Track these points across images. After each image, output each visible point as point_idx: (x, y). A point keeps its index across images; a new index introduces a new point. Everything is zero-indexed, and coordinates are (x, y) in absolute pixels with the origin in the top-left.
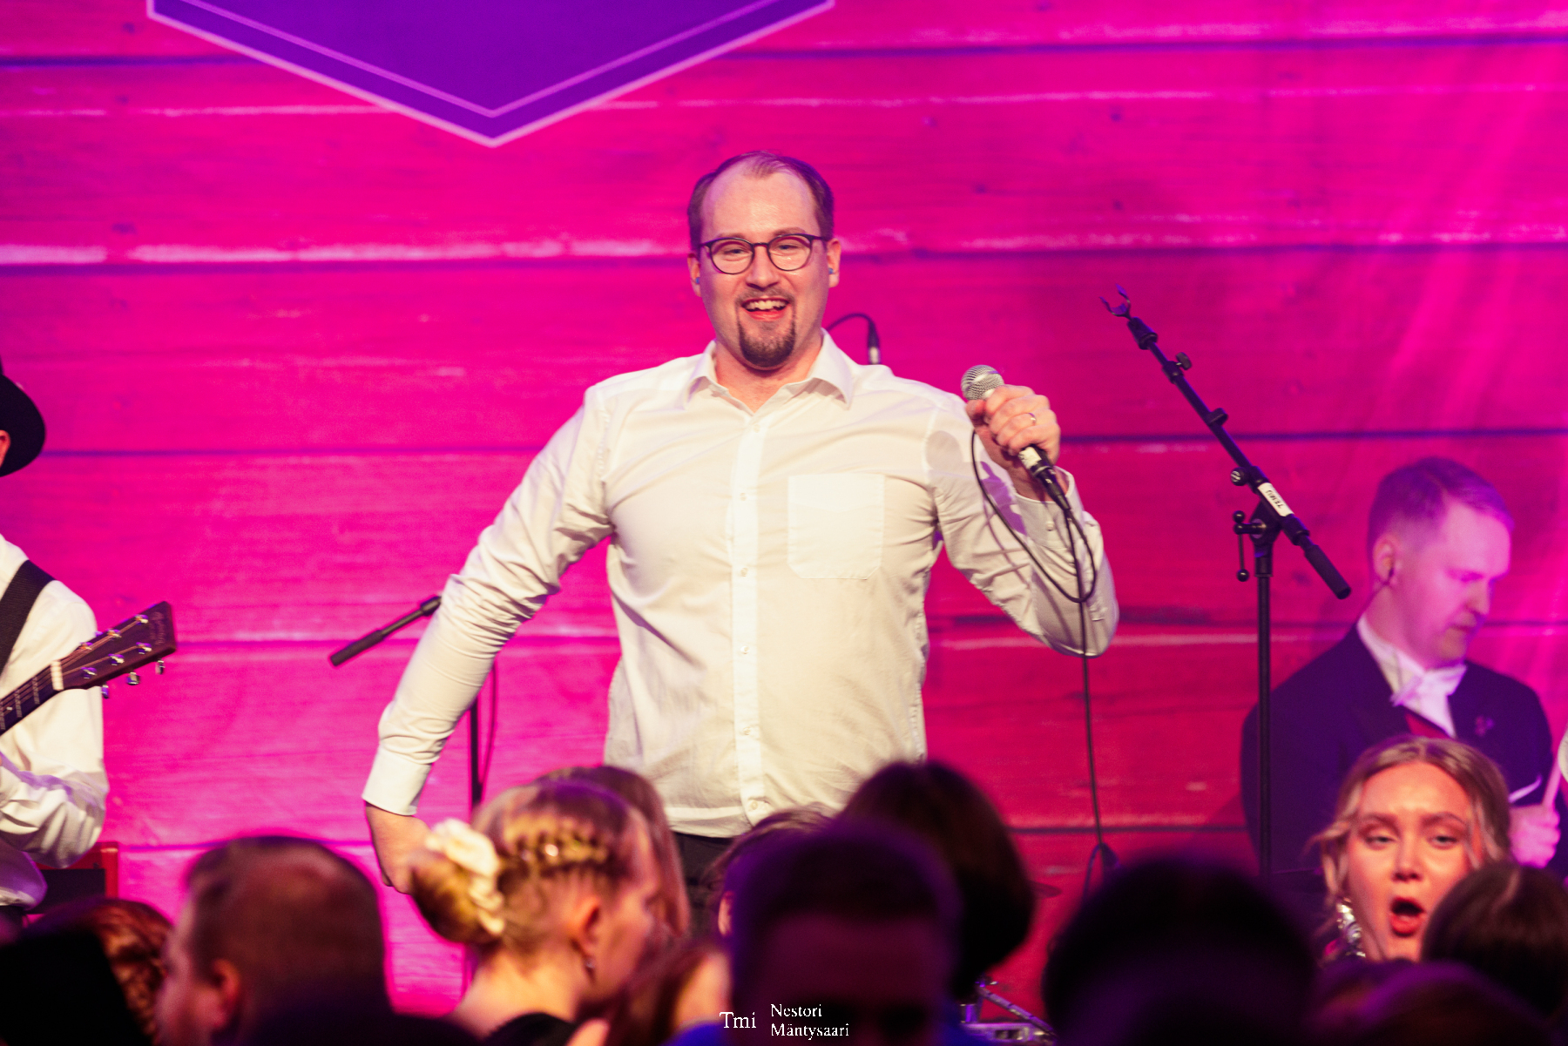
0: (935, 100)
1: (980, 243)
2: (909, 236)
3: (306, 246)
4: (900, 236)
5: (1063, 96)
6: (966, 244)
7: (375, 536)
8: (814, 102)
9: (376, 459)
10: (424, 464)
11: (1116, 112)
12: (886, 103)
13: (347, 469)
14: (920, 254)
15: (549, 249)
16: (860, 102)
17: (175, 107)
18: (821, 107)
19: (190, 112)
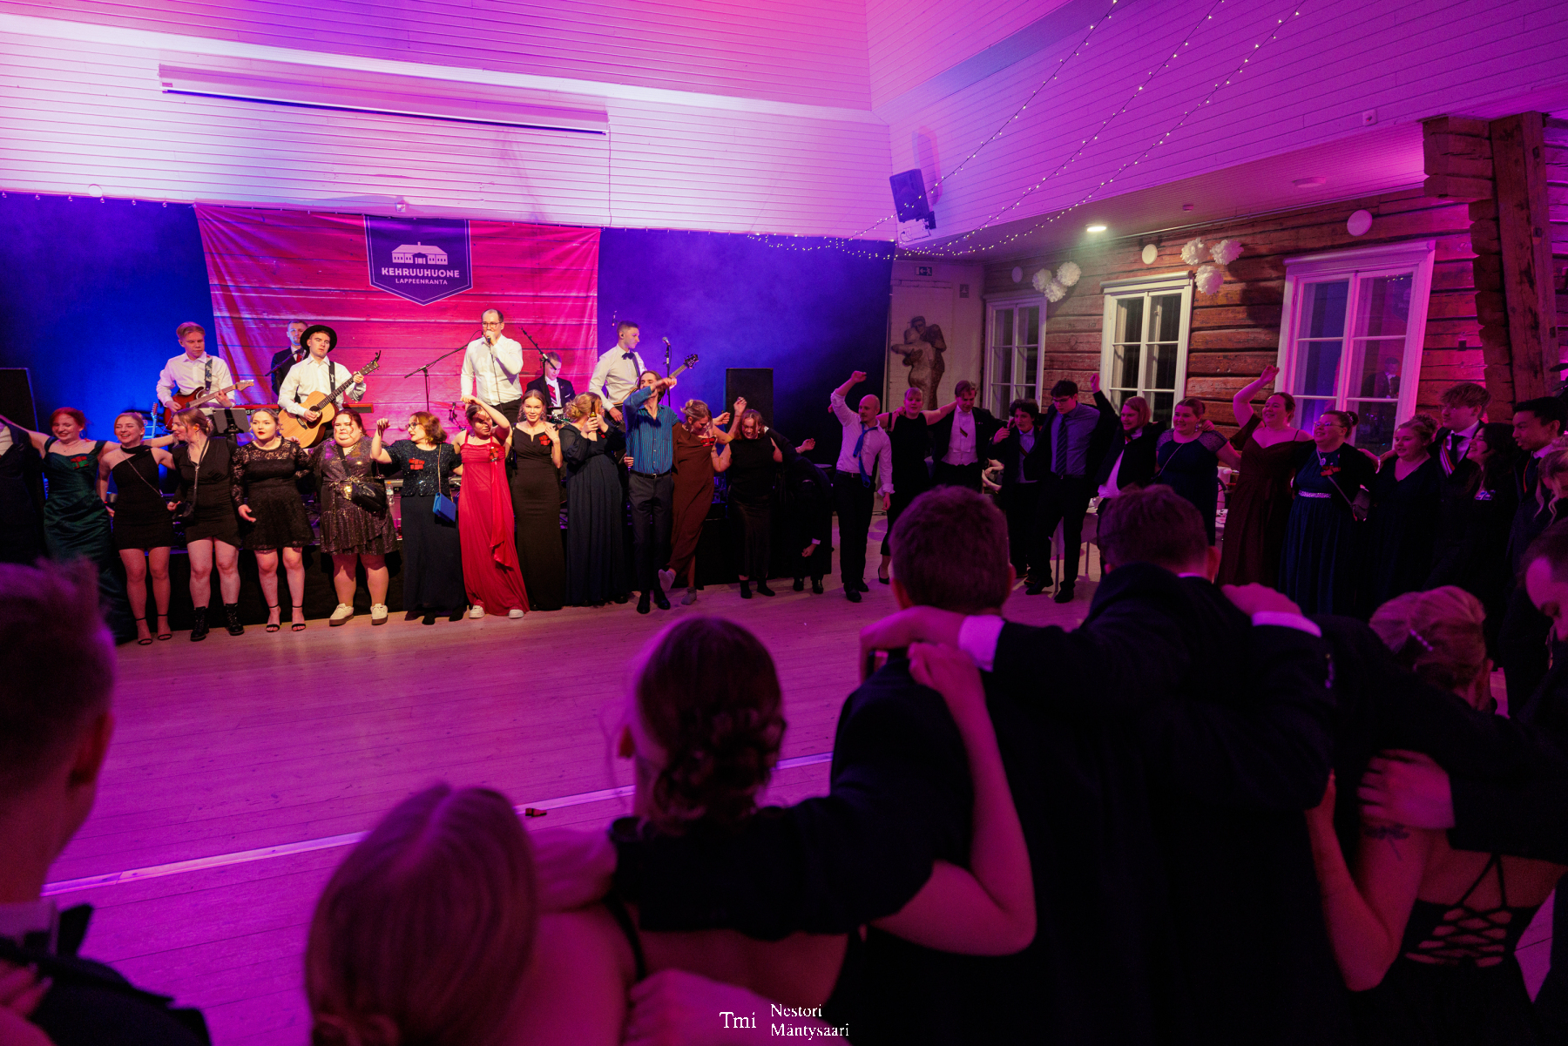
5: (506, 302)
8: (471, 301)
16: (477, 302)
17: (376, 298)
19: (379, 299)
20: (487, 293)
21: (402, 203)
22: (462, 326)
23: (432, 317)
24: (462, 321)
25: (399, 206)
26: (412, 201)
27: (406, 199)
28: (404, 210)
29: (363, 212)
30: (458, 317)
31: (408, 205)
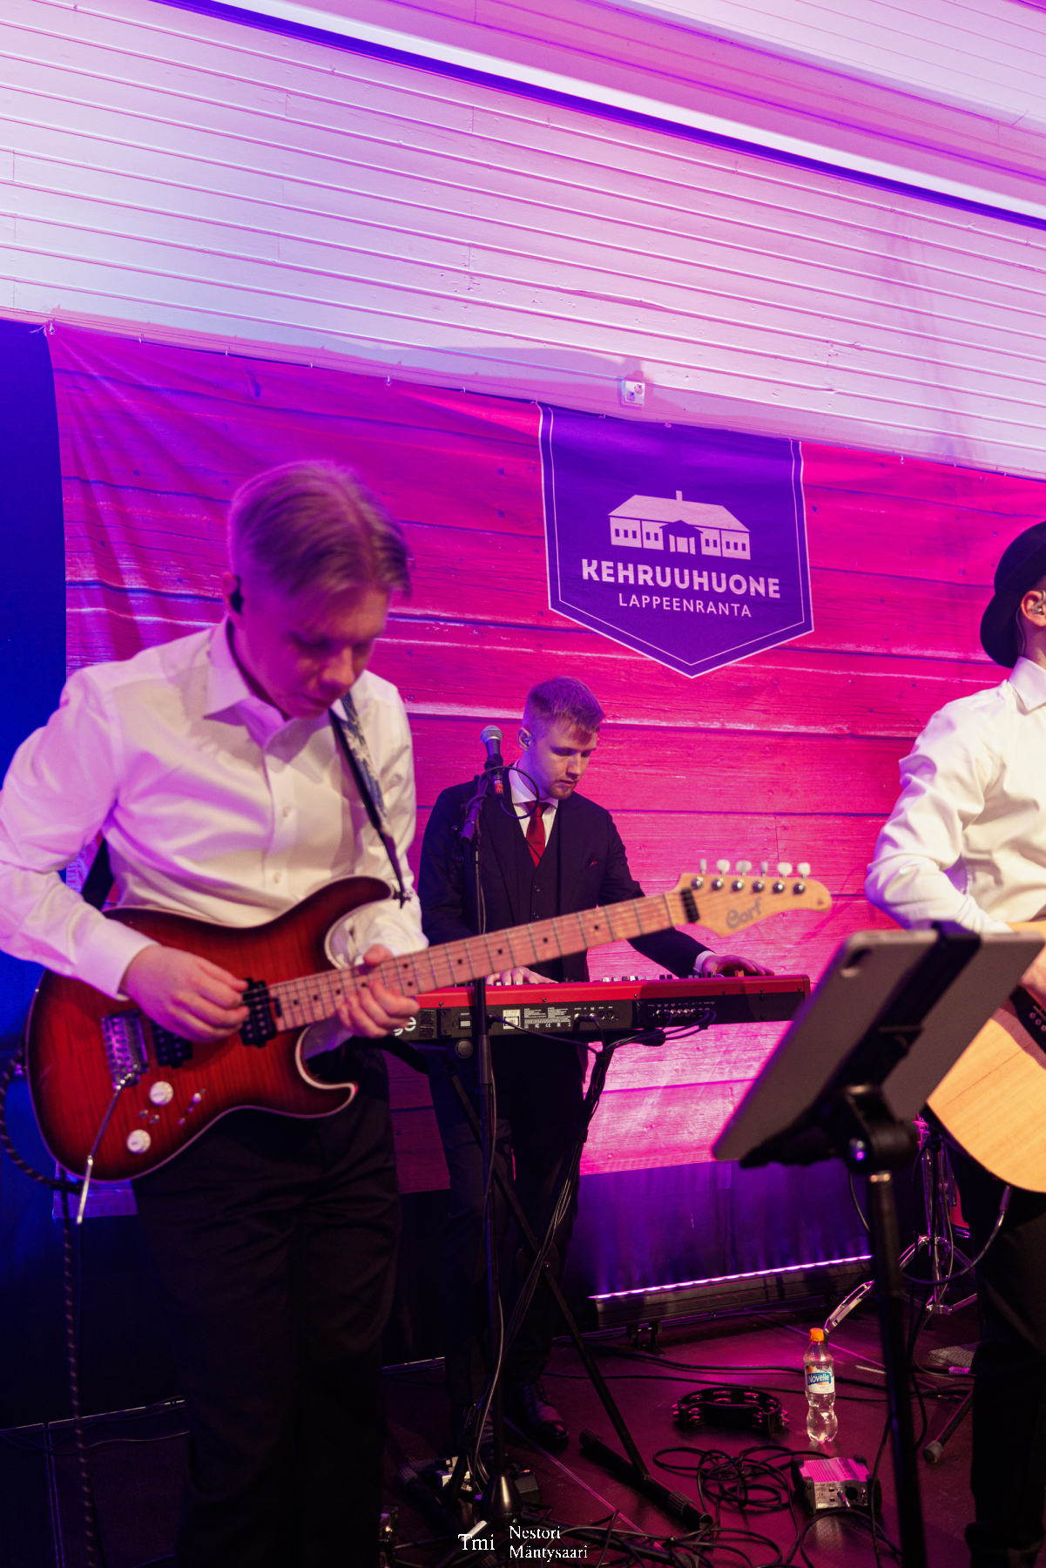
0: (852, 673)
1: (872, 733)
2: (848, 728)
3: (619, 717)
4: (845, 728)
5: (896, 675)
6: (868, 733)
7: (654, 851)
8: (810, 670)
9: (653, 815)
10: (673, 818)
11: (914, 683)
12: (836, 673)
13: (642, 819)
14: (853, 736)
15: (716, 725)
16: (826, 671)
17: (563, 650)
18: (813, 672)
19: (569, 653)
20: (850, 647)
21: (637, 377)
22: (792, 742)
23: (715, 716)
24: (788, 728)
25: (631, 386)
26: (663, 378)
27: (647, 369)
28: (640, 399)
29: (536, 397)
30: (780, 716)
31: (650, 386)
